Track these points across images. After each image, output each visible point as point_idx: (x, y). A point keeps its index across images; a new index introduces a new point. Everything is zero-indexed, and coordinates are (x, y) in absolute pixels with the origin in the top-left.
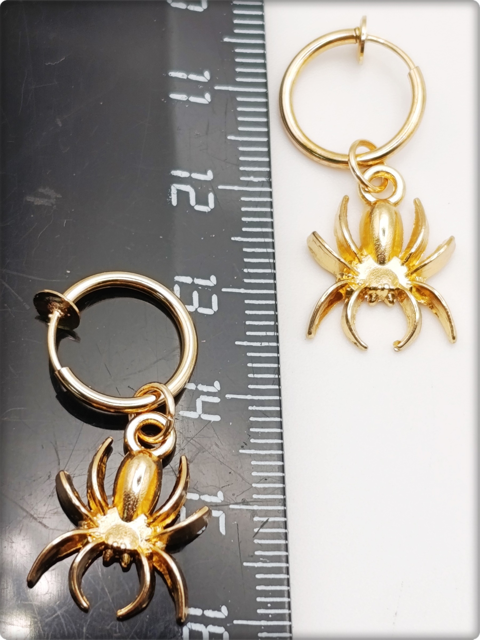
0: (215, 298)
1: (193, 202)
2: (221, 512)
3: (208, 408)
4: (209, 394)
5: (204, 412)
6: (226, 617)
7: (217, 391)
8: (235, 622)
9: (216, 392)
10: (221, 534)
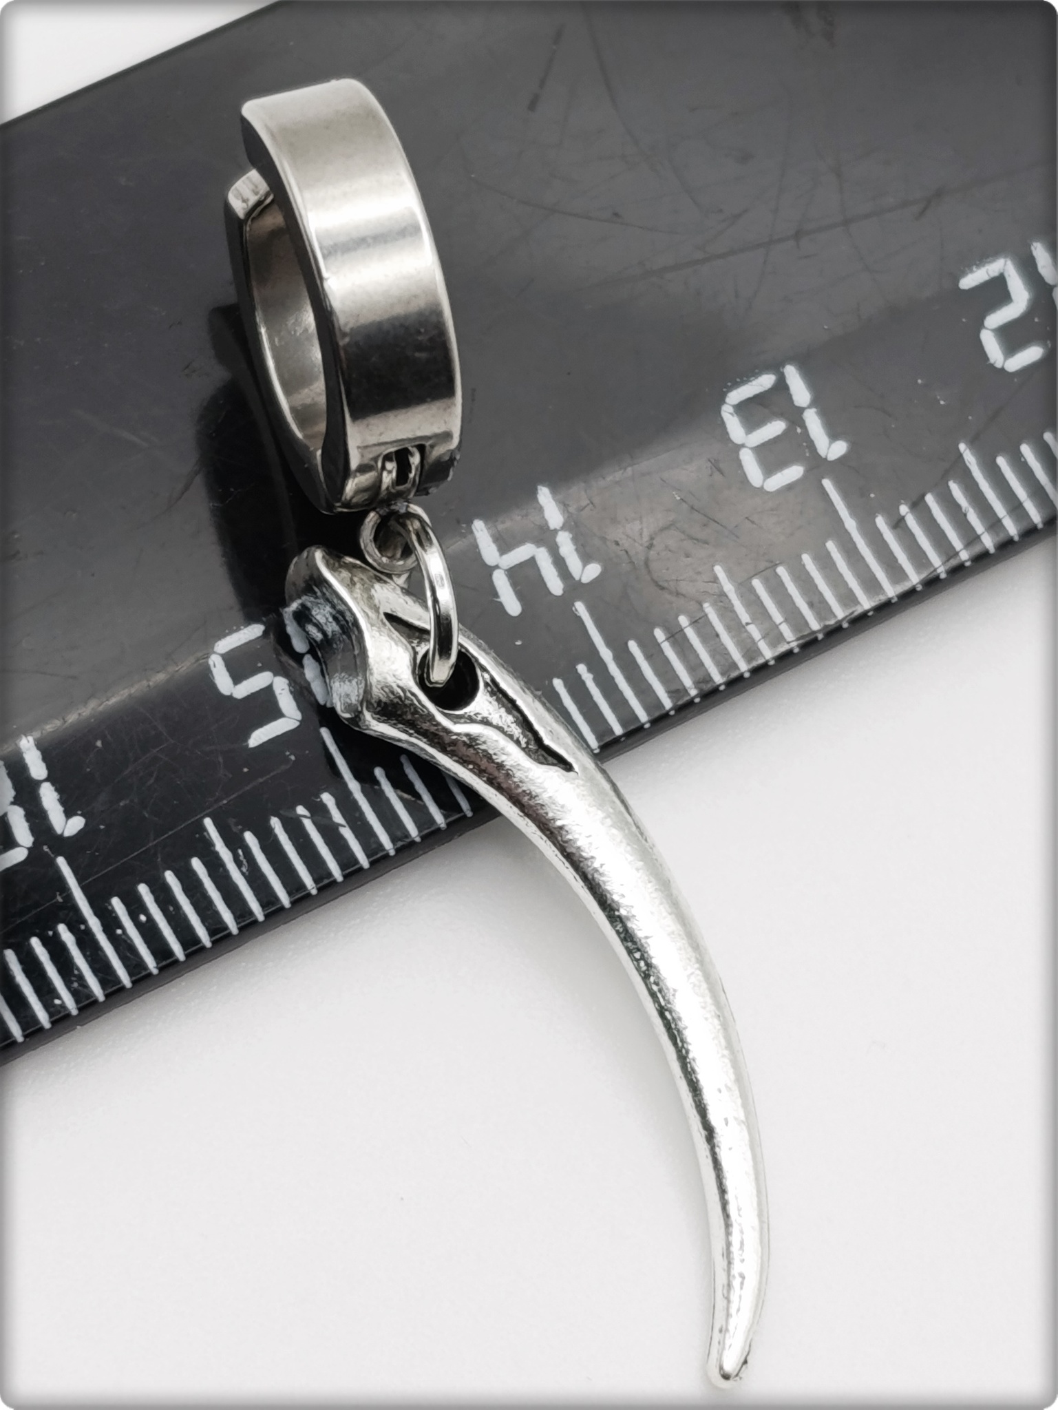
0: (794, 473)
1: (996, 319)
2: (298, 715)
3: (526, 576)
4: (560, 563)
5: (513, 573)
6: (61, 835)
7: (577, 578)
8: (61, 861)
9: (573, 578)
10: (247, 736)
